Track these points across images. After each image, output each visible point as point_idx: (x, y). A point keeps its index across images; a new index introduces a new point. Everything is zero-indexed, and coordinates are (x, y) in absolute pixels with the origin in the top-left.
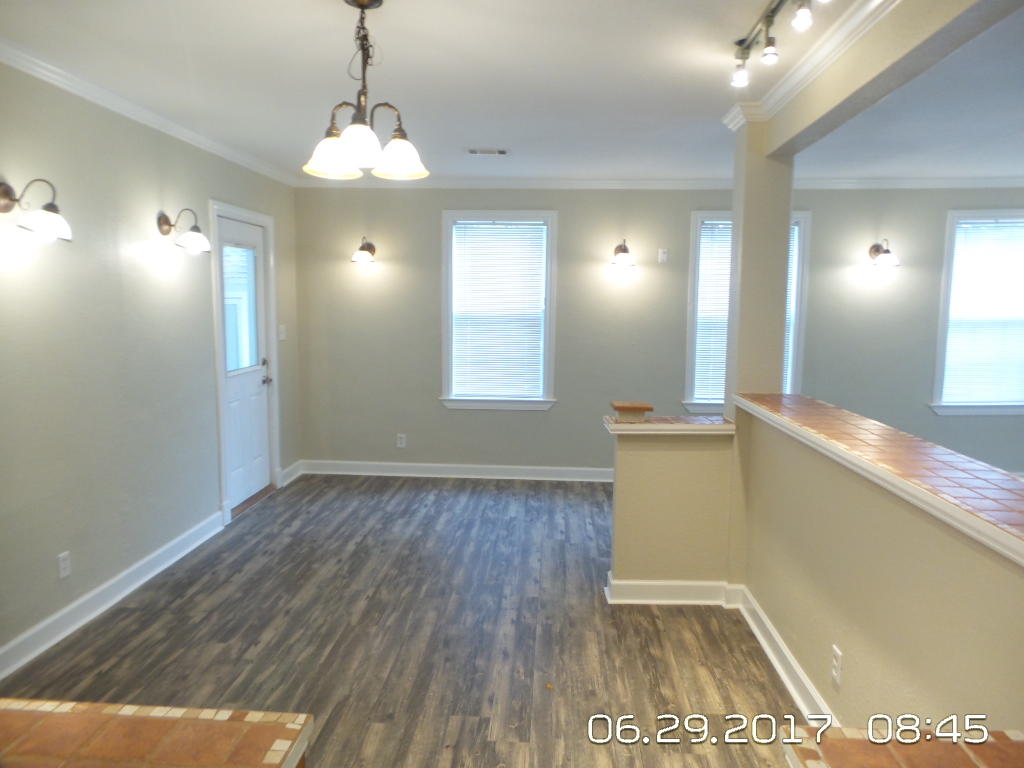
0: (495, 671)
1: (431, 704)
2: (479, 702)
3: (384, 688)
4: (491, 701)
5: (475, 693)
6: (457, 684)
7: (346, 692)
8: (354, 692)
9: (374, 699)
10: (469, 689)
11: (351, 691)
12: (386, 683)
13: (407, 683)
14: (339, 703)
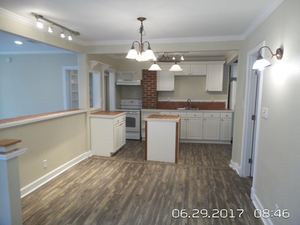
0: (103, 205)
1: (126, 198)
2: (113, 197)
3: (138, 203)
4: (110, 197)
5: (113, 199)
6: (117, 202)
7: (149, 202)
8: (147, 202)
9: (141, 200)
10: (114, 200)
11: (148, 203)
12: (137, 205)
13: (131, 204)
14: (150, 200)
